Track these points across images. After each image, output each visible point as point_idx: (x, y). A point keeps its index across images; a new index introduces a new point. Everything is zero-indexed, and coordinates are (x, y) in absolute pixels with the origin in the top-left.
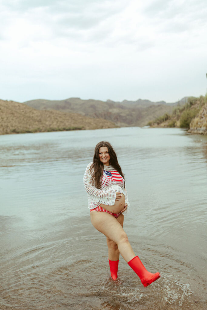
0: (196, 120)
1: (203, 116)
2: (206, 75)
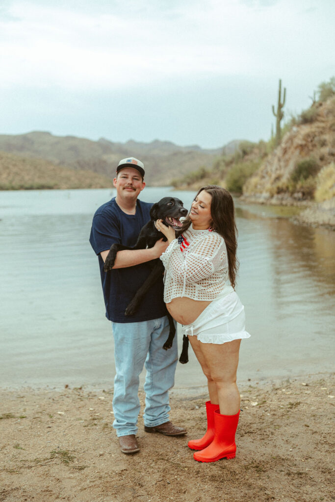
0: (254, 180)
1: (265, 175)
2: (273, 107)
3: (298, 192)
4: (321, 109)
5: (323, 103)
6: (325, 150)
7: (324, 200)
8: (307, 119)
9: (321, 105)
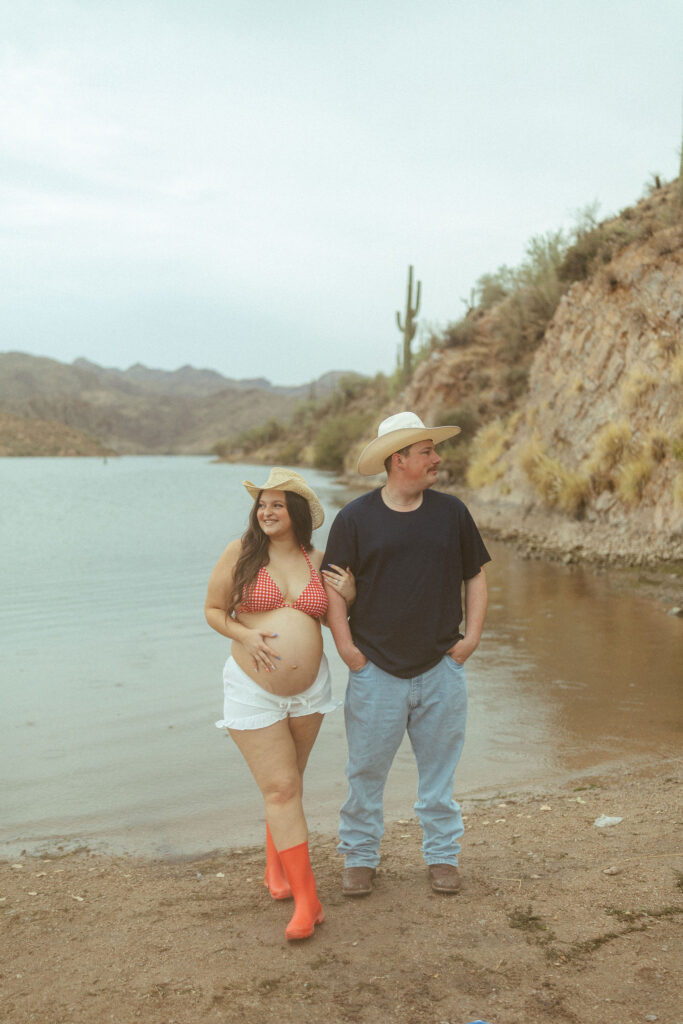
2: (398, 315)
3: (442, 470)
4: (481, 321)
5: (486, 312)
6: (488, 396)
7: (483, 485)
8: (457, 339)
9: (481, 314)
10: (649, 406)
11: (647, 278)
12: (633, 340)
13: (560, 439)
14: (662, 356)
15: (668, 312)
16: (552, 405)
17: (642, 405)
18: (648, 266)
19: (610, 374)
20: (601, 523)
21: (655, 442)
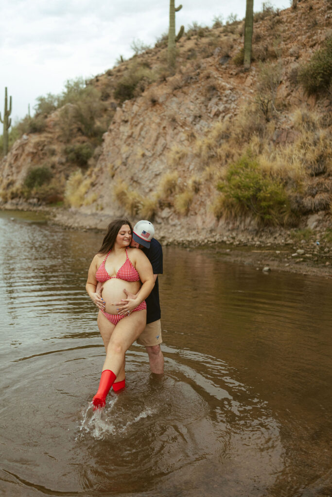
3: (34, 198)
4: (48, 120)
5: (49, 116)
6: (56, 159)
10: (184, 165)
11: (169, 100)
12: (170, 131)
13: (135, 181)
14: (188, 140)
15: (185, 118)
16: (125, 164)
17: (180, 164)
18: (169, 94)
19: (159, 148)
20: (165, 224)
21: (195, 182)
